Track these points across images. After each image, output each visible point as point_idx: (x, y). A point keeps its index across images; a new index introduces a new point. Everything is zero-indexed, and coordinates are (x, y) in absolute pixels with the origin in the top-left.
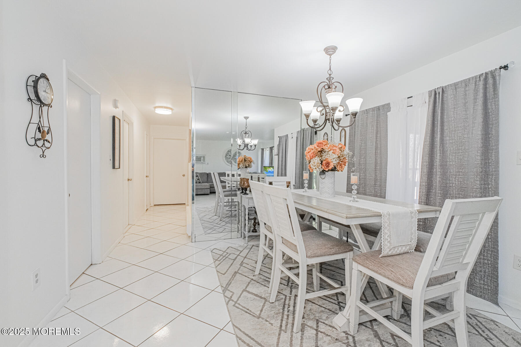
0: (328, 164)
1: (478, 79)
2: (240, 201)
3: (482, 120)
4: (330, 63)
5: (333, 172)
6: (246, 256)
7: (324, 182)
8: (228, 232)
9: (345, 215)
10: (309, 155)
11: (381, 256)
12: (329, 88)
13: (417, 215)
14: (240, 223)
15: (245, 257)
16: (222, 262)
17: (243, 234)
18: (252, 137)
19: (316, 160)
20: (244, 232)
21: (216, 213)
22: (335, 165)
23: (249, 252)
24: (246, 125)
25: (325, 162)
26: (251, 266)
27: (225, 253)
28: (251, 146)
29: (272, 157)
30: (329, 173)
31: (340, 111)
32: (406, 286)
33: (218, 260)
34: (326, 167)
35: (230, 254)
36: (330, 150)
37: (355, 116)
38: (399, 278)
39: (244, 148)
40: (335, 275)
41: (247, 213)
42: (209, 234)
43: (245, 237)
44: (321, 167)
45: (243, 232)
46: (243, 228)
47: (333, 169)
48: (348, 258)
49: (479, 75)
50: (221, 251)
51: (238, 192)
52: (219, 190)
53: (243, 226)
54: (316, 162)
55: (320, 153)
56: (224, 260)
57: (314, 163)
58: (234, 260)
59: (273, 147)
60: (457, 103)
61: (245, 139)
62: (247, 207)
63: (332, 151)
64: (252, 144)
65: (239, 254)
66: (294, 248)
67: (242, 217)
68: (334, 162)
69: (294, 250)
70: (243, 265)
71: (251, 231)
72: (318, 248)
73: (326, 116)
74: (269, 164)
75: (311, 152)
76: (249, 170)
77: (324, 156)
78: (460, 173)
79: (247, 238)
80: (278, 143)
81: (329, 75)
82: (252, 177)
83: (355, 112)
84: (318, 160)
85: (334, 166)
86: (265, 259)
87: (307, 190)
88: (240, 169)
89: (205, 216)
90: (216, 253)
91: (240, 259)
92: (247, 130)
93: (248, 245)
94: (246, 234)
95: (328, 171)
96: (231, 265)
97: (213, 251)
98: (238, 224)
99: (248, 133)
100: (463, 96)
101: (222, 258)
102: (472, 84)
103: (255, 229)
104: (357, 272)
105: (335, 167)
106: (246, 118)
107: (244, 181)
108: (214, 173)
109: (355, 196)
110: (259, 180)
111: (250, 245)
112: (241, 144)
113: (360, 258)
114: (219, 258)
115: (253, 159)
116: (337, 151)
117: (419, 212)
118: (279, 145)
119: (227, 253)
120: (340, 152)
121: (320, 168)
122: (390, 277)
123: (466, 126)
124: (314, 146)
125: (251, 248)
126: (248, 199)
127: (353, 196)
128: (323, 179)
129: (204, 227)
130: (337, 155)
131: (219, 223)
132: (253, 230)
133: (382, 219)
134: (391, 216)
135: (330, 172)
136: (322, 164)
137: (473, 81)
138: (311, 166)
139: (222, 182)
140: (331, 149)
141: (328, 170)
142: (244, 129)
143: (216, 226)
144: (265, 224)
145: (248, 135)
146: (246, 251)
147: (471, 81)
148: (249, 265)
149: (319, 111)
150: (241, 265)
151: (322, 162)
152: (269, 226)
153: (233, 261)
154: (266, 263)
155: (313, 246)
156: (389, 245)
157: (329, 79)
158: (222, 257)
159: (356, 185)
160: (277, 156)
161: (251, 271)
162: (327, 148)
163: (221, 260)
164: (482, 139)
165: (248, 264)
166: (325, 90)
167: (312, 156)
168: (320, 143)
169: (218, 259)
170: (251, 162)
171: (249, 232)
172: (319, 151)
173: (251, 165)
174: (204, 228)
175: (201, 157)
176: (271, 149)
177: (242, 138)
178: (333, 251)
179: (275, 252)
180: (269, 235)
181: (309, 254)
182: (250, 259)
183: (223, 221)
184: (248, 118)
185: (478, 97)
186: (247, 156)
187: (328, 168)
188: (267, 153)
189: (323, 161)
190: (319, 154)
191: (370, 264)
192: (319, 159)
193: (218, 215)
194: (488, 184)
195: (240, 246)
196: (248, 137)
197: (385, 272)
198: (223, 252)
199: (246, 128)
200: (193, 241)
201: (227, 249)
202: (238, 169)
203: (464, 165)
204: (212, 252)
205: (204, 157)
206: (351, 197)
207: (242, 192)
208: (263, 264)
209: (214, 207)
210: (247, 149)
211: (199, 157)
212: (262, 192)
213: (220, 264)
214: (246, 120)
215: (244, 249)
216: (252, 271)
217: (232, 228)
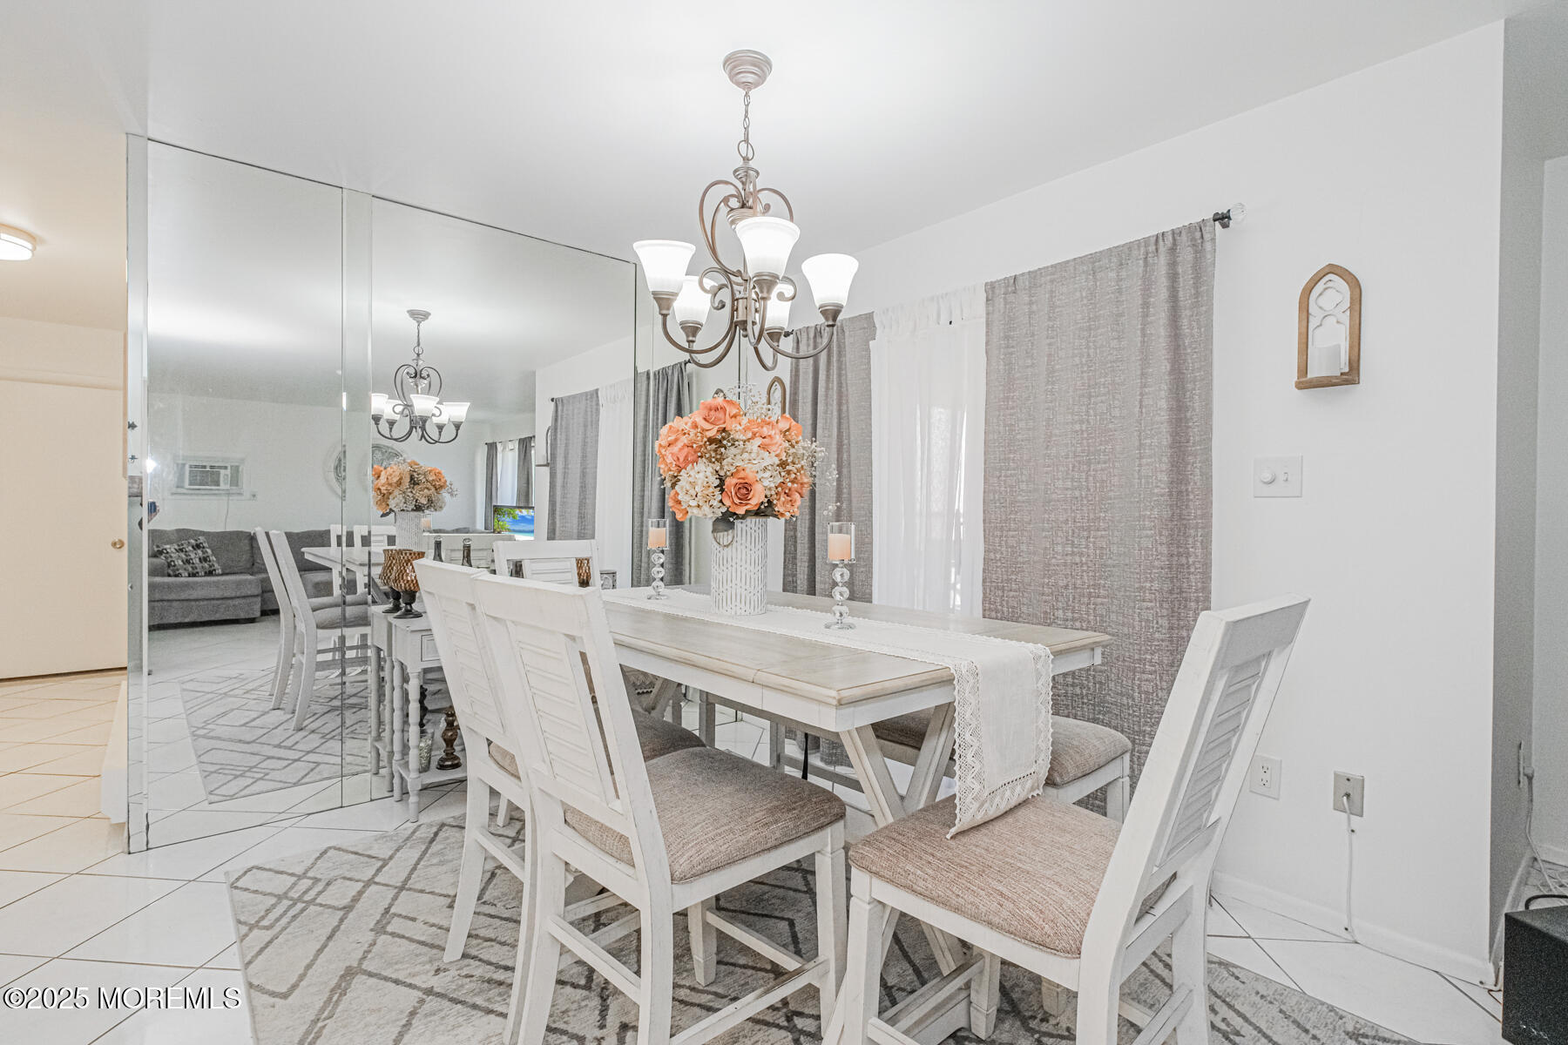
0: (745, 489)
1: (1152, 248)
2: (384, 647)
3: (1168, 367)
4: (746, 116)
5: (762, 520)
6: (408, 878)
7: (729, 560)
8: (330, 778)
9: (834, 693)
10: (672, 454)
11: (953, 831)
12: (743, 206)
13: (1051, 666)
14: (386, 735)
15: (402, 888)
16: (284, 929)
17: (396, 781)
18: (442, 391)
19: (701, 475)
20: (404, 775)
21: (279, 699)
22: (768, 493)
23: (420, 859)
24: (419, 345)
25: (734, 481)
26: (425, 927)
27: (306, 883)
28: (440, 427)
29: (528, 475)
30: (749, 525)
31: (781, 296)
32: (1055, 950)
33: (265, 923)
34: (737, 501)
35: (328, 884)
36: (750, 435)
37: (835, 319)
38: (1030, 920)
39: (410, 433)
40: (766, 897)
41: (414, 695)
42: (232, 797)
43: (405, 793)
44: (721, 501)
45: (396, 775)
46: (397, 756)
47: (762, 507)
48: (829, 849)
49: (1155, 238)
50: (285, 876)
51: (377, 610)
52: (295, 603)
53: (397, 747)
54: (700, 482)
55: (714, 446)
56: (295, 917)
57: (693, 484)
58: (348, 909)
59: (531, 438)
60: (1098, 314)
61: (411, 396)
62: (414, 670)
63: (758, 441)
64: (443, 419)
65: (376, 875)
66: (619, 849)
67: (393, 710)
68: (766, 483)
69: (615, 854)
70: (389, 929)
71: (434, 764)
72: (719, 831)
73: (734, 310)
74: (519, 499)
75: (680, 444)
76: (430, 518)
77: (729, 460)
78: (1144, 521)
79: (413, 799)
80: (549, 423)
81: (744, 159)
82: (438, 545)
83: (833, 305)
84: (708, 474)
85: (766, 497)
86: (495, 881)
87: (663, 589)
88: (392, 515)
89: (224, 714)
90: (256, 892)
91: (376, 899)
92: (420, 362)
93: (420, 826)
94: (409, 780)
95: (743, 517)
96: (330, 938)
97: (239, 884)
98: (379, 738)
99: (424, 374)
100: (1112, 293)
101: (285, 912)
102: (1137, 259)
103: (450, 755)
104: (868, 907)
105: (769, 502)
106: (419, 316)
107: (400, 560)
108: (267, 534)
109: (844, 609)
110: (467, 559)
111: (431, 826)
112: (397, 417)
113: (881, 850)
114: (268, 911)
115: (448, 477)
116: (775, 441)
117: (1054, 656)
118: (554, 429)
119: (316, 880)
120: (787, 444)
121: (715, 503)
122: (996, 920)
123: (1118, 384)
124: (690, 421)
125: (432, 840)
126: (419, 635)
127: (837, 609)
128: (727, 546)
129: (212, 768)
130: (776, 456)
131: (289, 743)
132: (442, 760)
133: (956, 693)
134: (980, 677)
135: (752, 521)
136: (722, 490)
137: (1139, 249)
138: (680, 498)
139: (305, 567)
140: (754, 434)
141: (747, 511)
142: (409, 358)
143: (273, 758)
144: (490, 743)
145: (425, 382)
146: (410, 855)
147: (1135, 252)
148: (418, 924)
149: (708, 288)
150: (380, 929)
151: (722, 480)
152: (505, 753)
153: (341, 913)
154: (495, 898)
155: (697, 825)
156: (977, 787)
157: (741, 173)
158: (286, 903)
159: (846, 566)
160: (546, 470)
161: (425, 949)
162: (739, 427)
163: (277, 920)
164: (1170, 421)
165: (414, 919)
166: (729, 213)
167: (686, 458)
168: (717, 409)
169: (263, 918)
170: (441, 487)
171: (425, 769)
172: (711, 441)
173: (439, 500)
174: (207, 775)
175: (220, 467)
176: (526, 444)
177: (403, 395)
178: (776, 832)
179: (534, 864)
180: (510, 791)
181: (683, 866)
182: (422, 891)
183: (313, 731)
184: (426, 315)
185: (1152, 300)
186: (421, 465)
187: (747, 504)
188: (508, 461)
189: (726, 476)
190: (709, 451)
191: (919, 872)
192: (710, 470)
193: (290, 708)
194: (1188, 555)
195: (384, 837)
196: (428, 391)
197: (977, 901)
198: (294, 879)
199: (418, 355)
200: (138, 842)
201: (318, 858)
202: (382, 516)
203: (1111, 499)
204: (236, 888)
205: (236, 470)
206: (828, 610)
207: (396, 608)
208: (484, 903)
209: (273, 674)
210: (423, 436)
211: (208, 469)
212: (472, 607)
213: (270, 942)
214: (419, 323)
215: (397, 850)
216: (432, 946)
217: (348, 759)
